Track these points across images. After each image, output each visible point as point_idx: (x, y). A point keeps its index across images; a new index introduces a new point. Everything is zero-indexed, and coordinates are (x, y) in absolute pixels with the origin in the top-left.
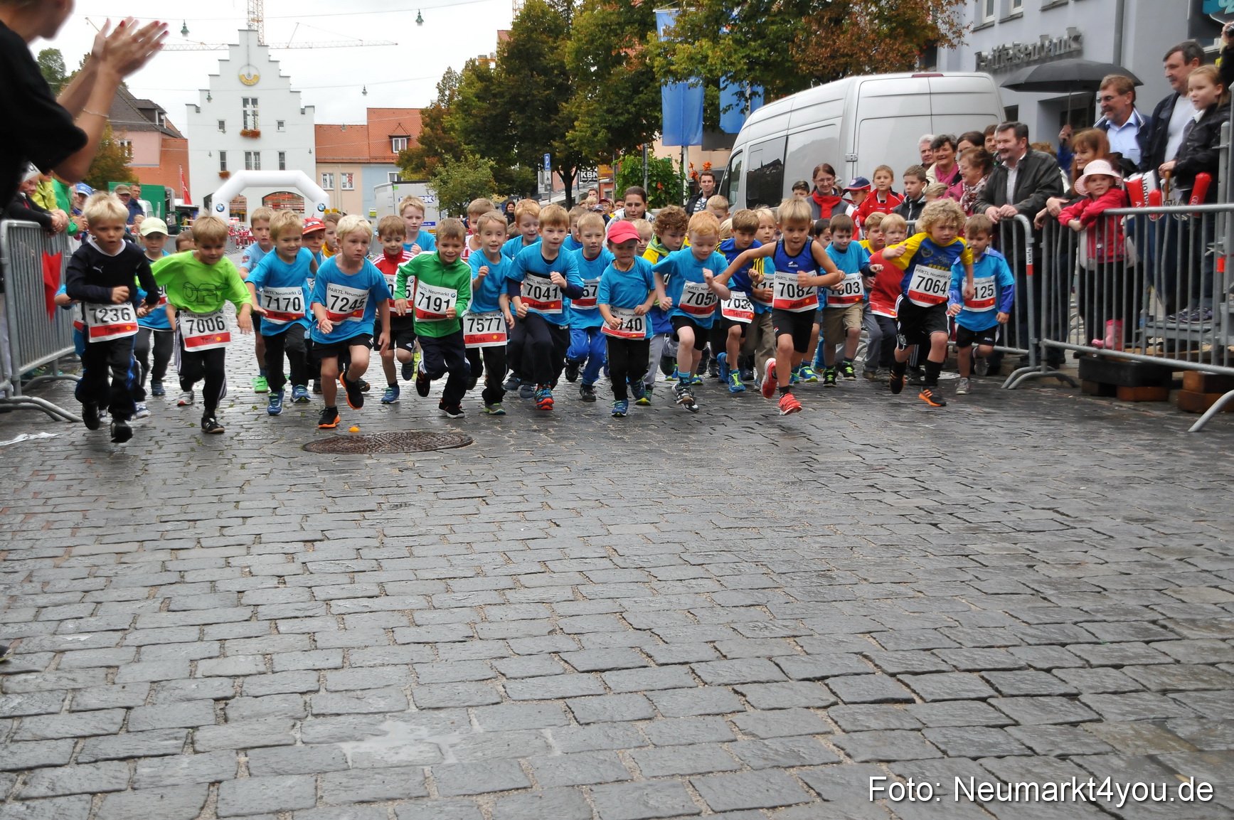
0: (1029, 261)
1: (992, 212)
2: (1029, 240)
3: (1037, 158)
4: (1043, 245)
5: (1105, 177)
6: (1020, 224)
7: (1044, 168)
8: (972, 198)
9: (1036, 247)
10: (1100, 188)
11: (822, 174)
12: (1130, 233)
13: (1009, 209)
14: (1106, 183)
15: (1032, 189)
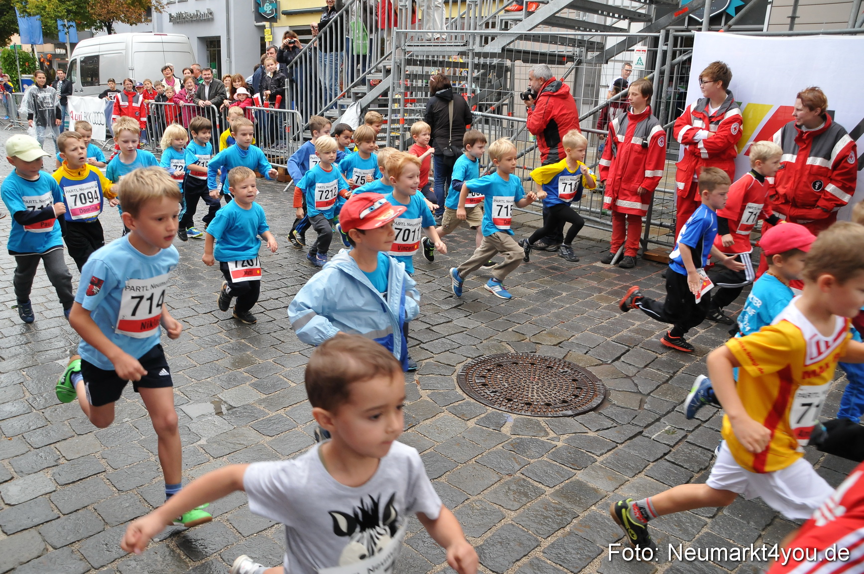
0: (217, 123)
1: (201, 103)
2: (217, 115)
3: (216, 82)
4: (223, 117)
5: (244, 94)
6: (213, 108)
7: (219, 86)
8: (191, 96)
9: (220, 117)
10: (242, 98)
11: (127, 82)
12: (256, 117)
13: (208, 102)
14: (244, 97)
15: (216, 94)
